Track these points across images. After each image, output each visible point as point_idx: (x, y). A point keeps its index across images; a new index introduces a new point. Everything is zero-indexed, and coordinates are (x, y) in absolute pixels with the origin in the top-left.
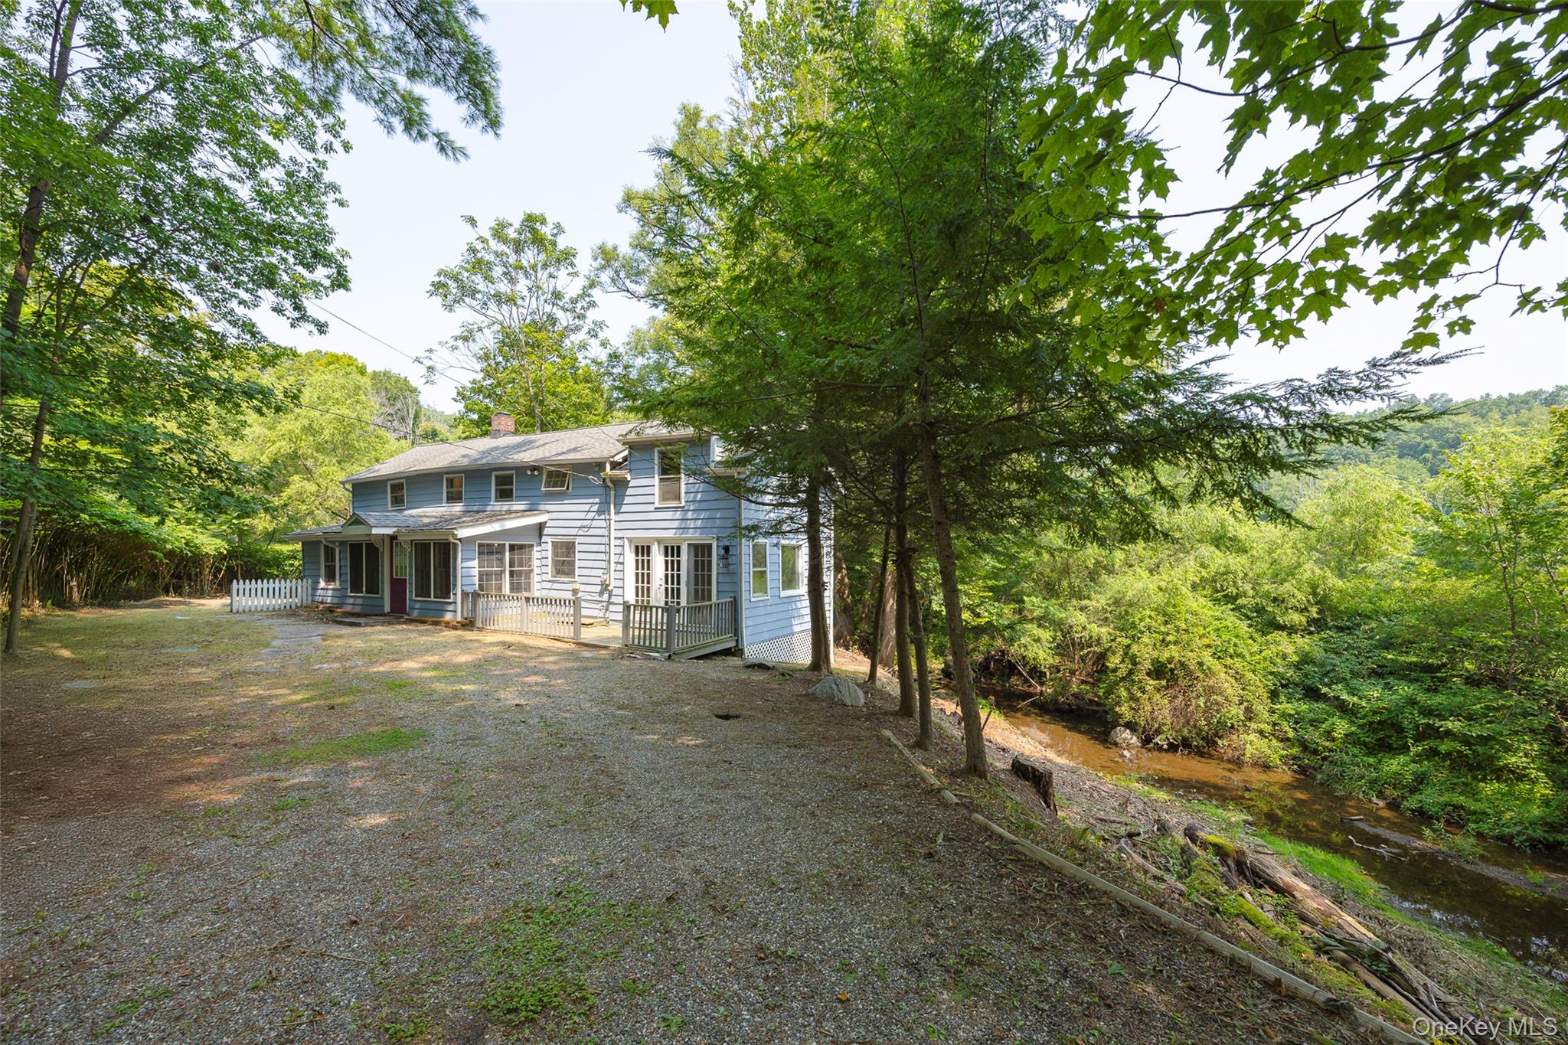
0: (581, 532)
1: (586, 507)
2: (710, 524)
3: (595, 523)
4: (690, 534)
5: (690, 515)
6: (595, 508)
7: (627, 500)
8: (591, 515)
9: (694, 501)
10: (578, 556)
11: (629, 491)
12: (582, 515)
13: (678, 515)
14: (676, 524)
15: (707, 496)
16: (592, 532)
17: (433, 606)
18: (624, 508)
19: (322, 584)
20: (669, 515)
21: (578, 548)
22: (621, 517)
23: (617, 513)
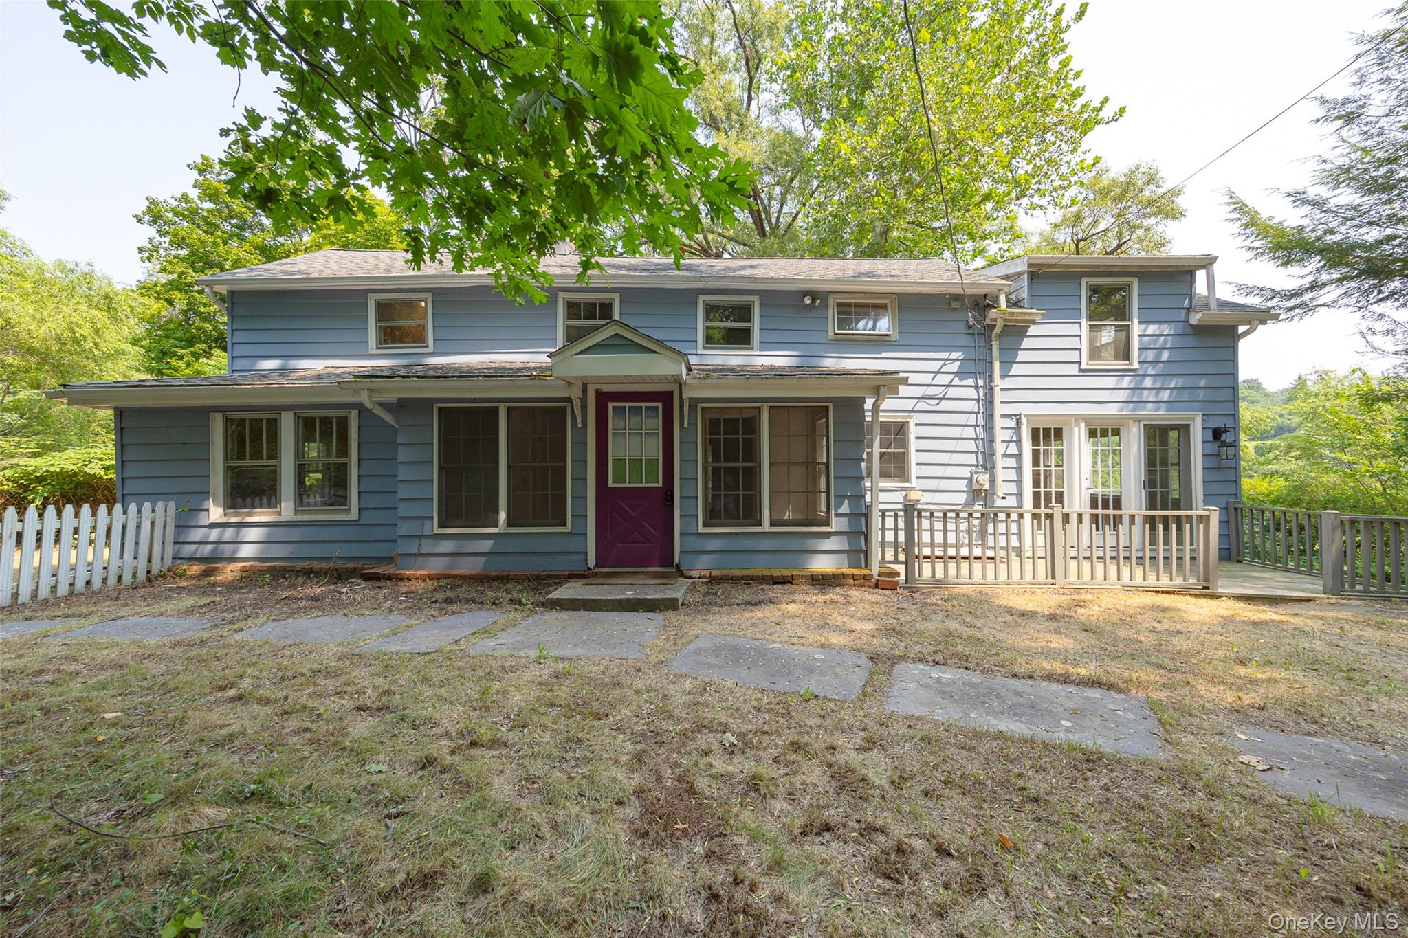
0: (922, 406)
1: (935, 366)
2: (1185, 395)
3: (952, 392)
4: (1149, 410)
5: (1148, 382)
6: (955, 367)
7: (1022, 356)
8: (946, 379)
9: (1155, 362)
10: (914, 445)
11: (1026, 343)
12: (927, 379)
13: (1126, 381)
14: (1122, 395)
15: (1179, 355)
16: (945, 405)
17: (767, 544)
18: (1016, 369)
19: (216, 513)
20: (1110, 382)
21: (913, 431)
22: (1008, 383)
23: (1004, 376)
